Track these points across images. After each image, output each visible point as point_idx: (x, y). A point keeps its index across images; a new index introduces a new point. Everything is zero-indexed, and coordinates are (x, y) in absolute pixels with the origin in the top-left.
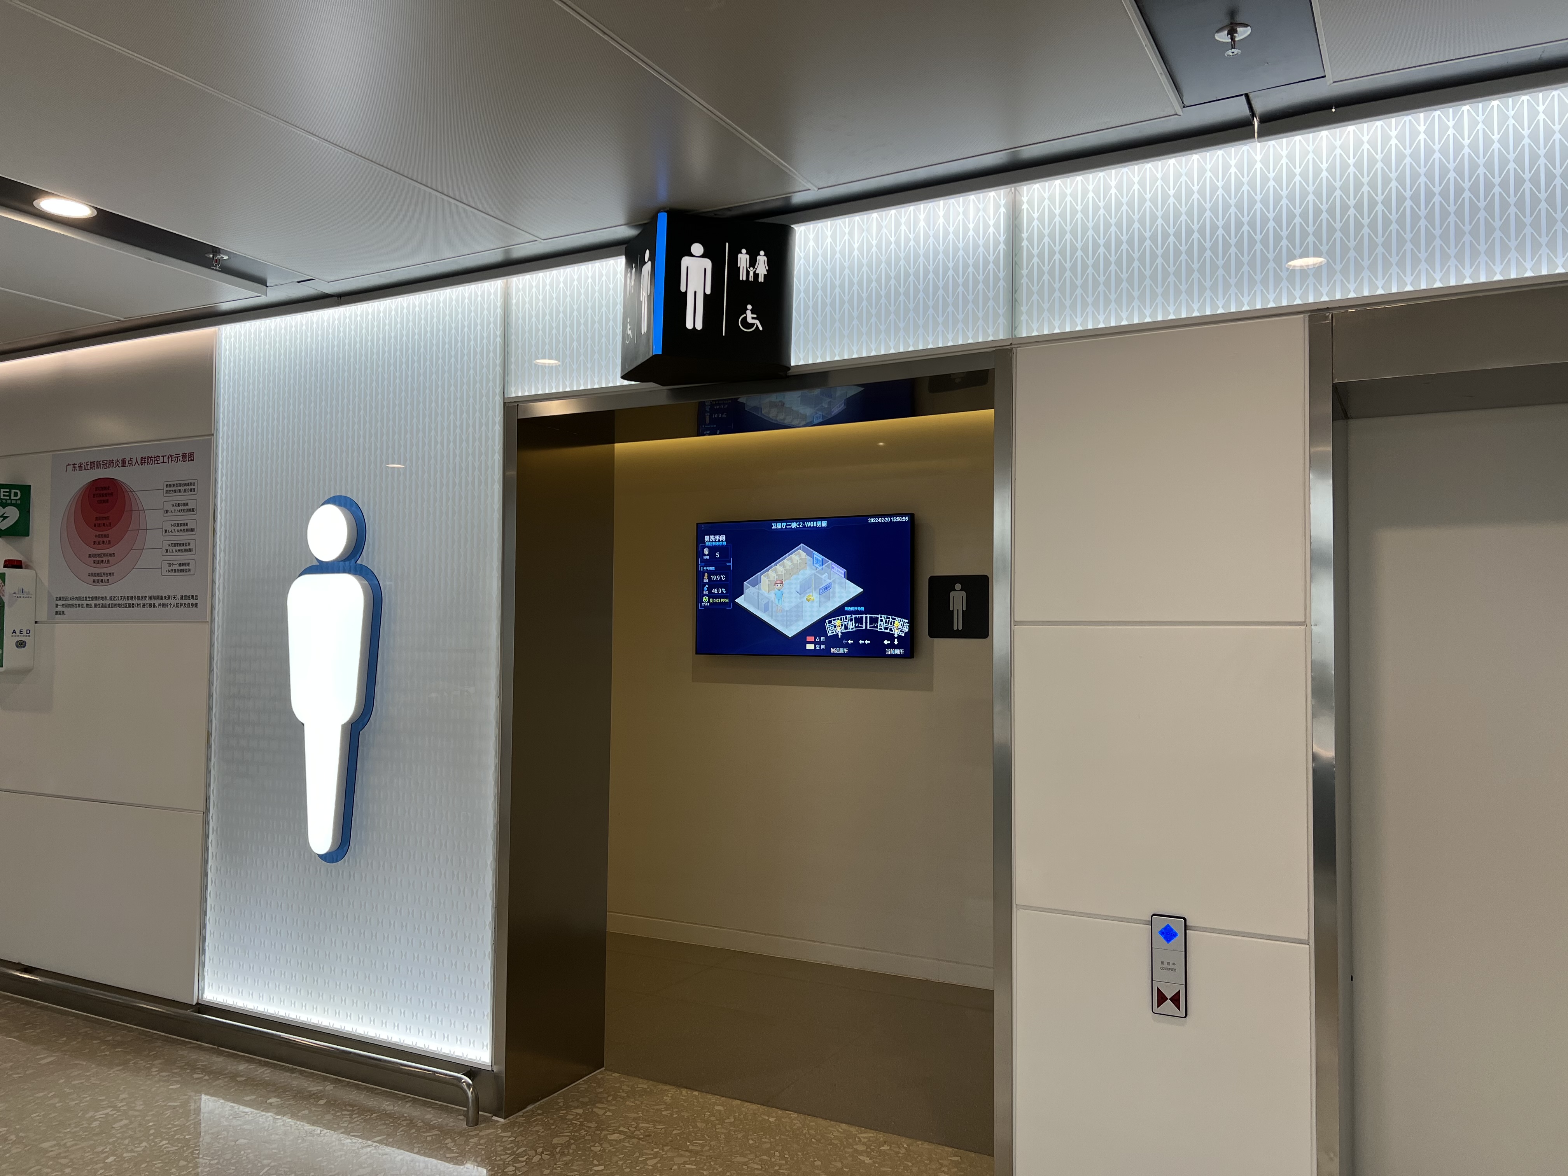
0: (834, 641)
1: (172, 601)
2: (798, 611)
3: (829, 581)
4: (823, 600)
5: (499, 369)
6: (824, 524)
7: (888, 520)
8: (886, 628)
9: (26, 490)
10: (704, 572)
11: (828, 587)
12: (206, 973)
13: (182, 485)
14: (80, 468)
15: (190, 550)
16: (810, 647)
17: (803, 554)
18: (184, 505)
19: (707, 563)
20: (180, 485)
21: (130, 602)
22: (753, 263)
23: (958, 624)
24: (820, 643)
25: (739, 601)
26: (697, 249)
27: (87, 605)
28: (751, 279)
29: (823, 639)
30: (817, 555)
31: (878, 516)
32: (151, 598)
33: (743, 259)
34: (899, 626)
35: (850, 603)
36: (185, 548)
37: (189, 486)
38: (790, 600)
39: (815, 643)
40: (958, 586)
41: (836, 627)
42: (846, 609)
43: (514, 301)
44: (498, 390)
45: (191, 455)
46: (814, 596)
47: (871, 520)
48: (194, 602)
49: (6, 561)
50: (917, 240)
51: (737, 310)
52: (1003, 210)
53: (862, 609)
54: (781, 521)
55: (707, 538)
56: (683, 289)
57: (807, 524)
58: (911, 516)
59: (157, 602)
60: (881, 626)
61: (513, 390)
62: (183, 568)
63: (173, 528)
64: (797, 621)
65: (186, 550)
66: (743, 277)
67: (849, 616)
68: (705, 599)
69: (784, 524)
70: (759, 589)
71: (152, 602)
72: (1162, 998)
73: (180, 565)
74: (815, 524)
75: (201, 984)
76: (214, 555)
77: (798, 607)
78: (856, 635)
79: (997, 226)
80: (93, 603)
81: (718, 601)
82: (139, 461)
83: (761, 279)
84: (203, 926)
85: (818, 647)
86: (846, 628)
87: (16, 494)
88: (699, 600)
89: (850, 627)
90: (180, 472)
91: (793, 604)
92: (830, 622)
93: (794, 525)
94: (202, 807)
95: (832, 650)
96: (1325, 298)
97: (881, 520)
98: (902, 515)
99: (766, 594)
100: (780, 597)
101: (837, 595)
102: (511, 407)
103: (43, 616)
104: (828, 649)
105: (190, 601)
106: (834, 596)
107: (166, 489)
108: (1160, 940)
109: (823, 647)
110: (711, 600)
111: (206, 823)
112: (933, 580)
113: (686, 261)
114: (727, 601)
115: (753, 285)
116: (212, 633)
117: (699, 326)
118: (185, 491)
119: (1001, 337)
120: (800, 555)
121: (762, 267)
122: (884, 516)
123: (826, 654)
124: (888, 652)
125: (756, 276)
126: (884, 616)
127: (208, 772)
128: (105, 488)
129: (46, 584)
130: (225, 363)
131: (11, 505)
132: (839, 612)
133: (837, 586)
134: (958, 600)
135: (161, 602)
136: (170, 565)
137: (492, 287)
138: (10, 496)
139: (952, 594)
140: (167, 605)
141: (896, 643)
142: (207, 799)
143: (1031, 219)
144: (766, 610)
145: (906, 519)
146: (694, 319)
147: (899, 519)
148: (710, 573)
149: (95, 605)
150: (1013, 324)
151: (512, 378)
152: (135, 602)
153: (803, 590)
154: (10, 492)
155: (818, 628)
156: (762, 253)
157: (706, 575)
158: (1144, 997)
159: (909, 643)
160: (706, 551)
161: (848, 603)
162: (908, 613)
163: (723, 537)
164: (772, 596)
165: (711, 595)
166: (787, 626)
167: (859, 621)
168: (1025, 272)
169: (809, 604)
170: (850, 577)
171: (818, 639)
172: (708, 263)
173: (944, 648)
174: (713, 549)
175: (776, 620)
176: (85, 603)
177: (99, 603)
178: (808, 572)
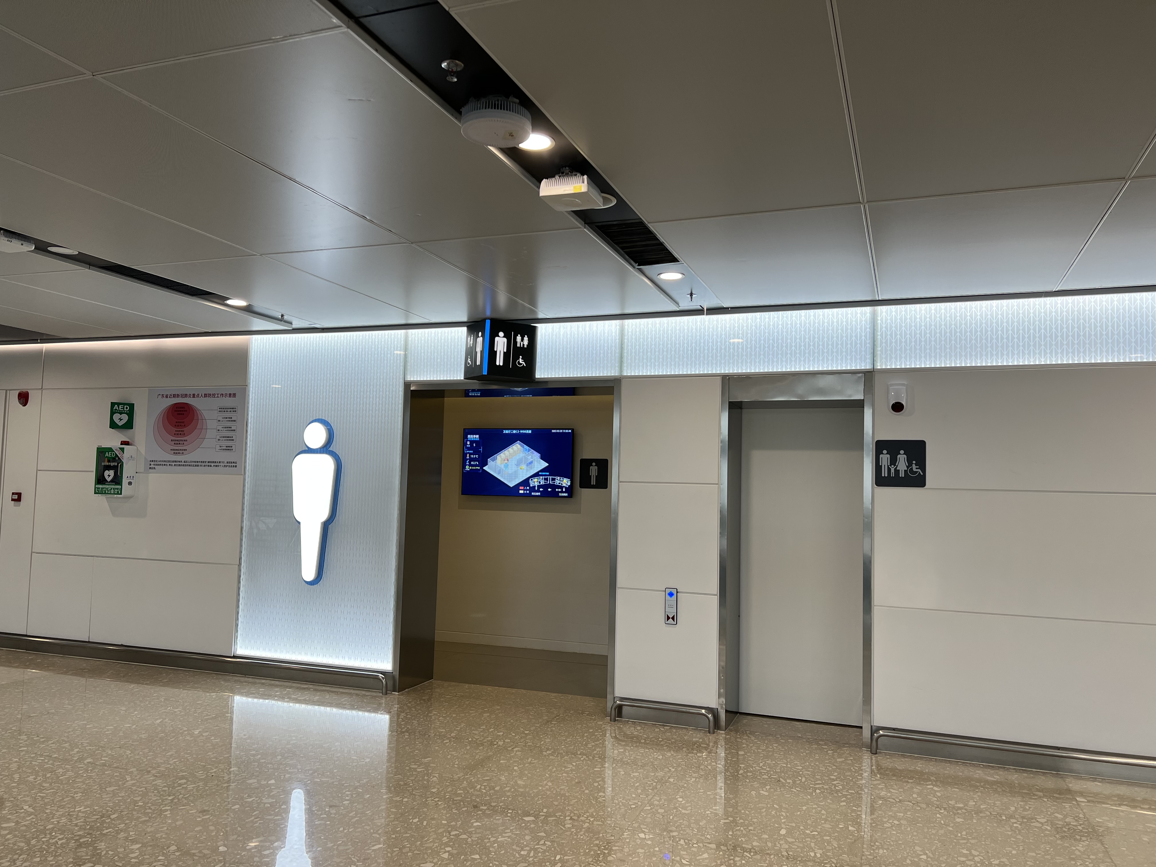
0: (533, 489)
1: (222, 464)
2: (515, 474)
3: (532, 460)
4: (528, 469)
5: (402, 368)
6: (530, 432)
7: (561, 431)
8: (559, 483)
9: (132, 406)
10: (467, 453)
11: (531, 463)
12: (238, 642)
13: (229, 408)
14: (167, 397)
15: (233, 440)
16: (521, 492)
17: (519, 446)
18: (230, 418)
19: (469, 449)
20: (227, 408)
21: (196, 464)
22: (522, 340)
23: (593, 482)
24: (527, 490)
25: (485, 468)
26: (501, 334)
27: (170, 465)
28: (522, 346)
29: (528, 488)
30: (525, 446)
31: (557, 429)
32: (209, 462)
33: (519, 338)
34: (566, 482)
35: (542, 471)
36: (230, 439)
37: (234, 410)
38: (512, 468)
39: (524, 490)
40: (594, 464)
41: (535, 482)
42: (540, 473)
43: (410, 339)
44: (402, 377)
45: (234, 395)
46: (524, 467)
47: (553, 431)
48: (235, 465)
49: (122, 441)
50: (585, 334)
51: (516, 358)
52: (618, 327)
53: (548, 474)
54: (508, 429)
55: (469, 436)
56: (495, 350)
57: (521, 431)
58: (573, 430)
59: (212, 464)
60: (557, 482)
61: (409, 377)
62: (229, 449)
63: (223, 429)
64: (515, 479)
65: (231, 440)
66: (518, 345)
67: (541, 477)
68: (467, 467)
69: (510, 431)
70: (496, 462)
71: (210, 464)
72: (668, 618)
73: (226, 447)
74: (524, 432)
75: (236, 647)
76: (246, 443)
77: (516, 472)
78: (546, 487)
79: (616, 333)
80: (173, 464)
81: (474, 468)
82: (203, 396)
83: (525, 346)
84: (237, 619)
85: (525, 492)
86: (540, 483)
87: (127, 408)
88: (464, 467)
89: (542, 483)
90: (228, 402)
91: (513, 471)
92: (532, 480)
93: (514, 432)
94: (238, 563)
95: (533, 494)
96: (727, 372)
97: (558, 431)
98: (569, 429)
99: (499, 466)
100: (507, 466)
101: (536, 466)
102: (407, 385)
103: (142, 470)
104: (530, 493)
105: (232, 464)
106: (534, 468)
107: (219, 410)
108: (668, 597)
109: (528, 492)
110: (470, 468)
111: (240, 570)
112: (582, 461)
113: (497, 339)
114: (479, 468)
115: (522, 348)
116: (244, 479)
117: (501, 364)
118: (230, 411)
119: (617, 375)
120: (517, 447)
121: (526, 342)
122: (560, 429)
123: (529, 495)
124: (560, 494)
125: (523, 345)
126: (558, 478)
127: (241, 546)
128: (182, 408)
129: (143, 453)
130: (254, 352)
131: (124, 413)
132: (536, 475)
133: (536, 462)
134: (594, 470)
135: (215, 464)
136: (220, 447)
137: (401, 332)
138: (124, 409)
139: (591, 467)
140: (218, 466)
141: (564, 490)
142: (240, 559)
143: (628, 332)
144: (499, 473)
145: (570, 431)
146: (499, 361)
147: (567, 431)
148: (470, 454)
149: (175, 465)
150: (621, 369)
151: (408, 372)
152: (199, 464)
153: (518, 464)
154: (124, 407)
155: (525, 483)
156: (526, 336)
157: (468, 455)
158: (663, 618)
159: (570, 490)
160: (468, 443)
161: (541, 471)
162: (571, 477)
163: (477, 436)
164: (502, 466)
165: (470, 465)
166: (510, 482)
167: (546, 479)
168: (625, 351)
169: (521, 471)
170: (542, 458)
171: (525, 488)
172: (505, 340)
173: (586, 495)
174: (472, 442)
175: (504, 478)
176: (168, 464)
177: (178, 464)
178: (522, 455)
